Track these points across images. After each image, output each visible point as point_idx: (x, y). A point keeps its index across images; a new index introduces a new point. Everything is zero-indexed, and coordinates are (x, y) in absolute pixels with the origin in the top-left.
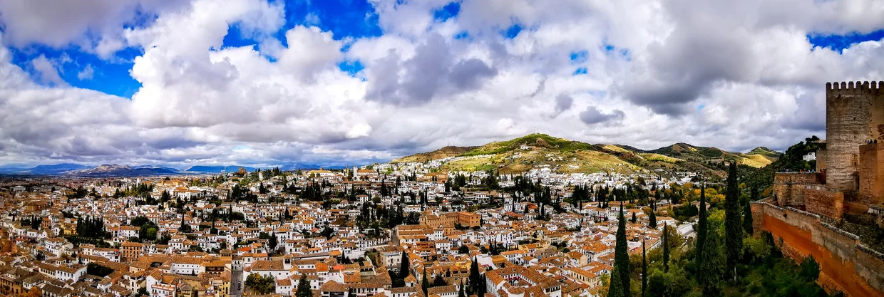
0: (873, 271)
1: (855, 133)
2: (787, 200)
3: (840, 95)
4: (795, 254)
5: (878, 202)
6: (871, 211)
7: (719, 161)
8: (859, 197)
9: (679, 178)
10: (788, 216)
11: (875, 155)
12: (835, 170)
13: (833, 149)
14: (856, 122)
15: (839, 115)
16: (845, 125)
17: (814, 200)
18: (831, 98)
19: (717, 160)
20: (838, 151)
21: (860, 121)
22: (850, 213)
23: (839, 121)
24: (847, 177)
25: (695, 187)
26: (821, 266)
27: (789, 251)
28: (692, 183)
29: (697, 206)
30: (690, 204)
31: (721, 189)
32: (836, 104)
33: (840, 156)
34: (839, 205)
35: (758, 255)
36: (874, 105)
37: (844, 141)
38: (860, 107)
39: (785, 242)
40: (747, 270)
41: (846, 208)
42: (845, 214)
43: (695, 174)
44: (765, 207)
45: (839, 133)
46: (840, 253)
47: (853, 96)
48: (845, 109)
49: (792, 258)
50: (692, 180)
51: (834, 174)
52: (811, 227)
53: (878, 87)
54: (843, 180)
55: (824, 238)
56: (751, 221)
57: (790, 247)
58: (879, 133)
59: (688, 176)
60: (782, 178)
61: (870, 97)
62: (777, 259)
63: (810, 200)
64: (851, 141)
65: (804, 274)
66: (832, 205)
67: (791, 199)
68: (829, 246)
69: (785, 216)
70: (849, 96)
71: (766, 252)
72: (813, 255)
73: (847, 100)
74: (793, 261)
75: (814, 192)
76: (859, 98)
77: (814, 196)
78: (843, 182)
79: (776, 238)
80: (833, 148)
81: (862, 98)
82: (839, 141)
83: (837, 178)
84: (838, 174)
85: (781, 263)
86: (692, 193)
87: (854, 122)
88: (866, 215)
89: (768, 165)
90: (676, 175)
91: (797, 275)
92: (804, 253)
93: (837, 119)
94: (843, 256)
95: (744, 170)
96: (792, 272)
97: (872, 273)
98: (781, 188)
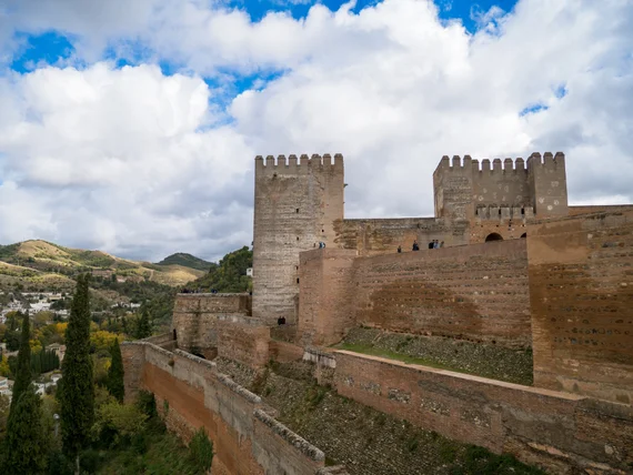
0: (272, 456)
1: (299, 232)
2: (192, 338)
3: (275, 175)
4: (184, 428)
5: (323, 342)
6: (307, 356)
7: (106, 275)
8: (298, 334)
9: (28, 302)
10: (176, 365)
11: (319, 266)
12: (266, 291)
13: (264, 258)
14: (299, 216)
15: (275, 204)
16: (282, 220)
17: (229, 339)
18: (263, 179)
19: (103, 273)
20: (271, 260)
21: (307, 214)
22: (280, 360)
23: (274, 214)
24: (285, 303)
25: (58, 319)
26: (215, 446)
27: (176, 422)
28: (53, 311)
29: (57, 352)
30: (44, 349)
31: (106, 323)
32: (269, 188)
33: (274, 268)
34: (262, 346)
35: (123, 433)
36: (327, 189)
37: (279, 244)
38: (307, 193)
39: (170, 409)
40: (102, 459)
41: (274, 350)
42: (271, 362)
43: (59, 296)
44: (147, 351)
45: (274, 231)
46: (237, 425)
47: (295, 176)
48: (284, 195)
49: (178, 435)
50: (53, 307)
51: (265, 297)
52: (204, 383)
53: (333, 163)
54: (278, 306)
55: (219, 400)
56: (121, 374)
57: (178, 418)
58: (334, 233)
59: (45, 300)
60: (185, 302)
61: (322, 178)
62: (155, 438)
63: (223, 338)
64: (291, 245)
65: (192, 460)
66: (251, 347)
67: (198, 337)
68: (225, 412)
69: (172, 364)
70: (289, 177)
71: (139, 426)
72: (206, 428)
73: (286, 183)
74: (180, 440)
75: (228, 325)
76: (305, 180)
77: (230, 332)
78: (278, 309)
79: (160, 401)
80: (264, 256)
81: (309, 178)
82: (273, 244)
83: (269, 303)
84: (270, 296)
85: (161, 444)
86: (53, 330)
87: (296, 216)
88: (301, 363)
89: (189, 283)
90: (21, 298)
91: (181, 463)
92: (194, 426)
93: (270, 211)
94: (239, 430)
95: (150, 291)
96: (175, 458)
97: (271, 460)
98: (182, 319)
